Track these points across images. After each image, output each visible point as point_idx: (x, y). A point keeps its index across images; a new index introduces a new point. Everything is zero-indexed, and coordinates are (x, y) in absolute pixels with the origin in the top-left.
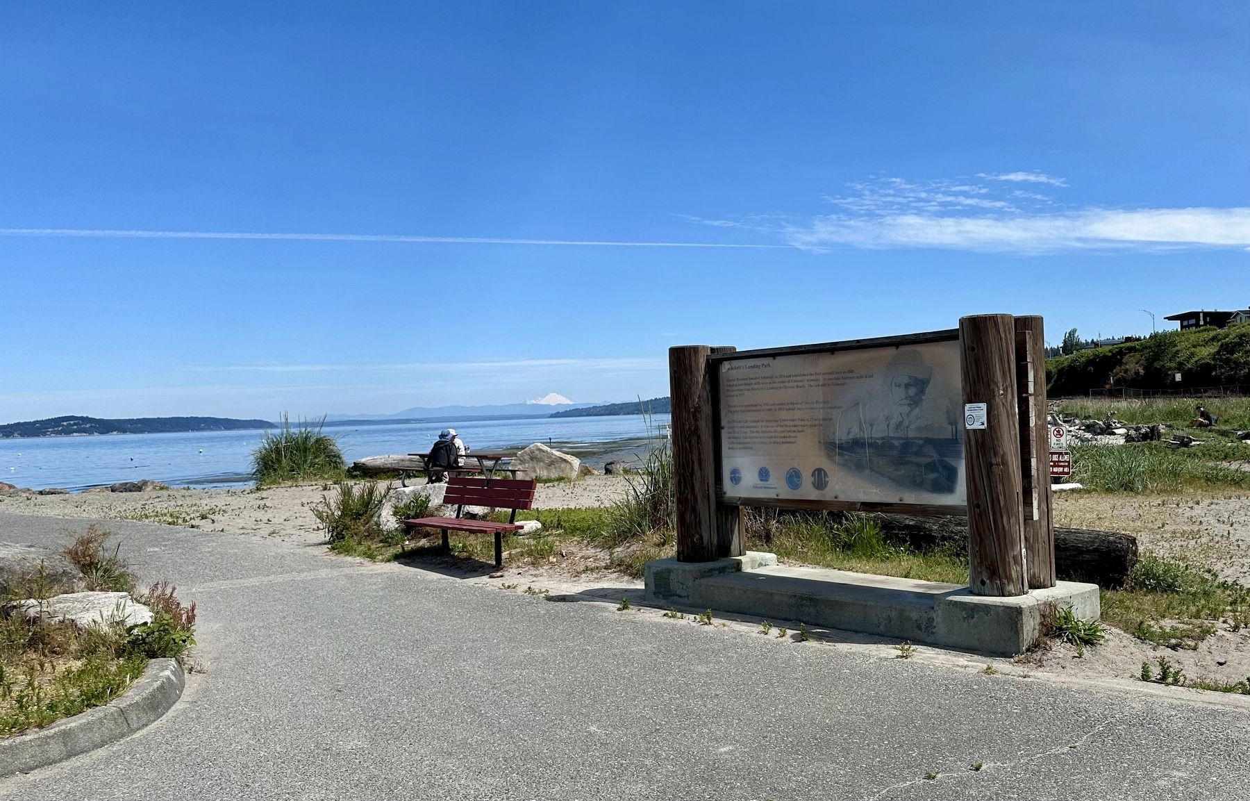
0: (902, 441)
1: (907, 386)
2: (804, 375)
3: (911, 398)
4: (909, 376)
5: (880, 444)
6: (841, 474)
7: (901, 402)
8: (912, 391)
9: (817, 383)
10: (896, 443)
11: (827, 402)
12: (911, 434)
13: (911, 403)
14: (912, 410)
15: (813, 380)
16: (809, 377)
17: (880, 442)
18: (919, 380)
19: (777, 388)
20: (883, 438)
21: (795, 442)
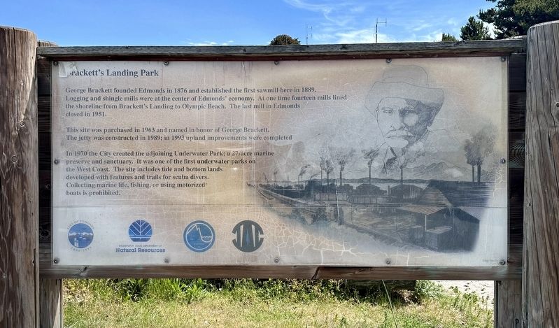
0: (392, 185)
1: (403, 113)
2: (223, 91)
3: (410, 129)
4: (406, 100)
5: (355, 188)
6: (287, 228)
7: (393, 133)
8: (412, 119)
9: (246, 103)
10: (383, 187)
11: (265, 130)
12: (407, 176)
13: (410, 134)
14: (411, 144)
15: (239, 99)
16: (233, 95)
17: (355, 186)
18: (423, 105)
19: (171, 107)
20: (361, 180)
21: (203, 185)
